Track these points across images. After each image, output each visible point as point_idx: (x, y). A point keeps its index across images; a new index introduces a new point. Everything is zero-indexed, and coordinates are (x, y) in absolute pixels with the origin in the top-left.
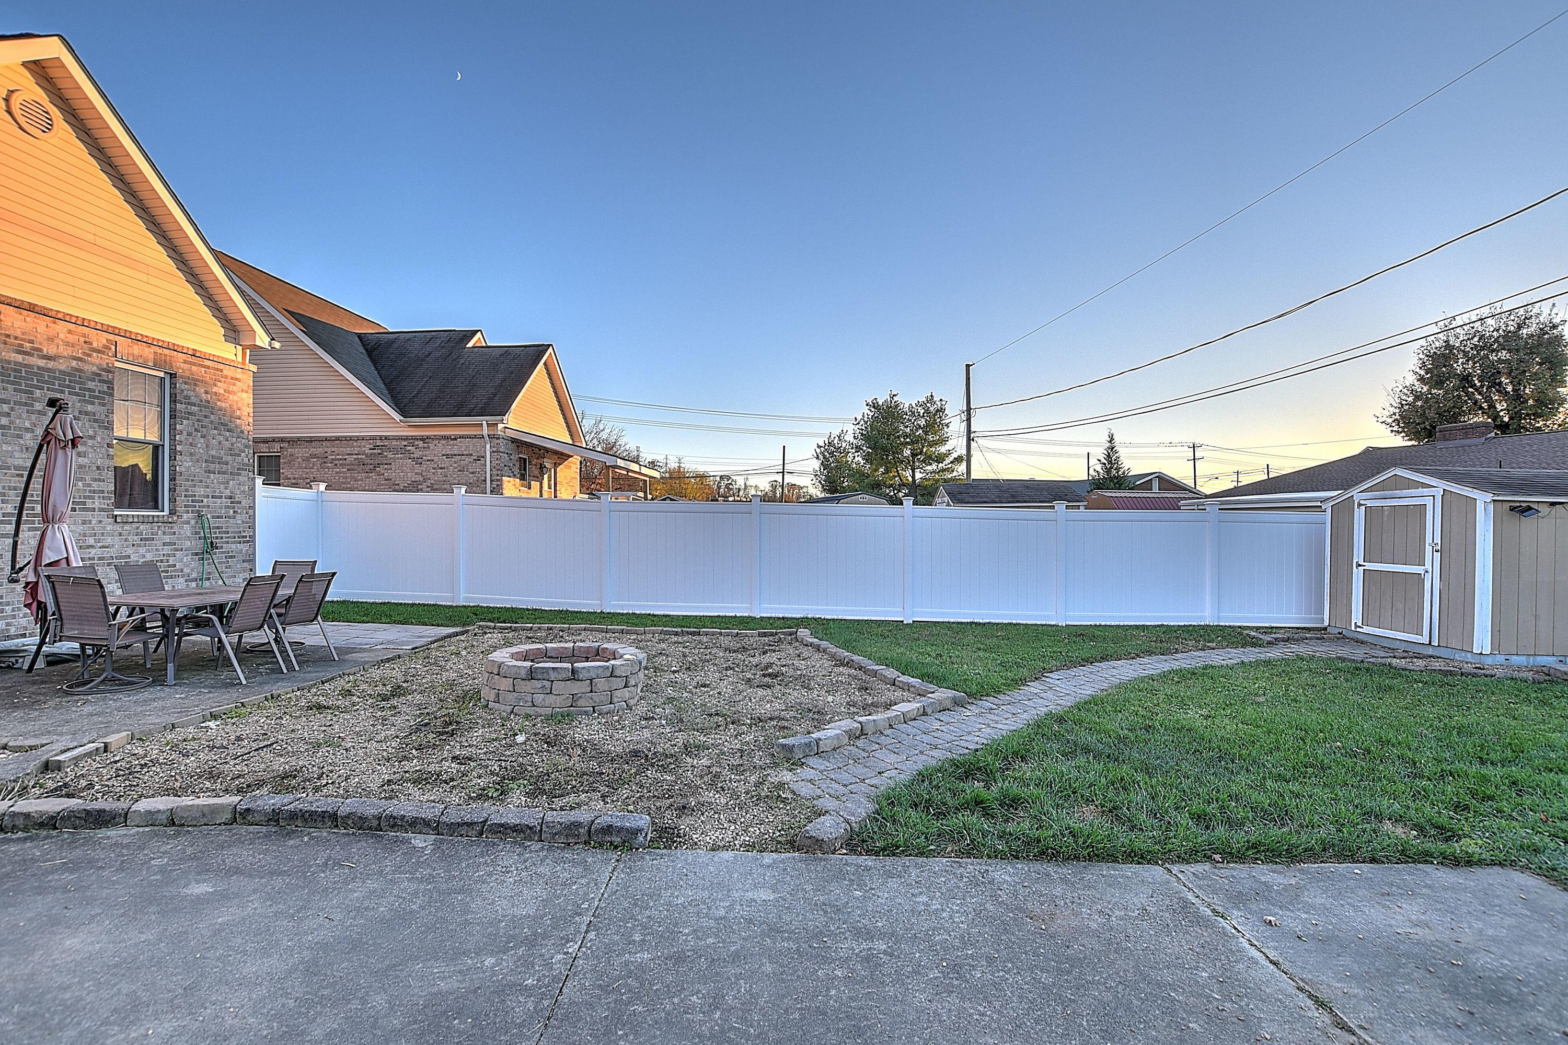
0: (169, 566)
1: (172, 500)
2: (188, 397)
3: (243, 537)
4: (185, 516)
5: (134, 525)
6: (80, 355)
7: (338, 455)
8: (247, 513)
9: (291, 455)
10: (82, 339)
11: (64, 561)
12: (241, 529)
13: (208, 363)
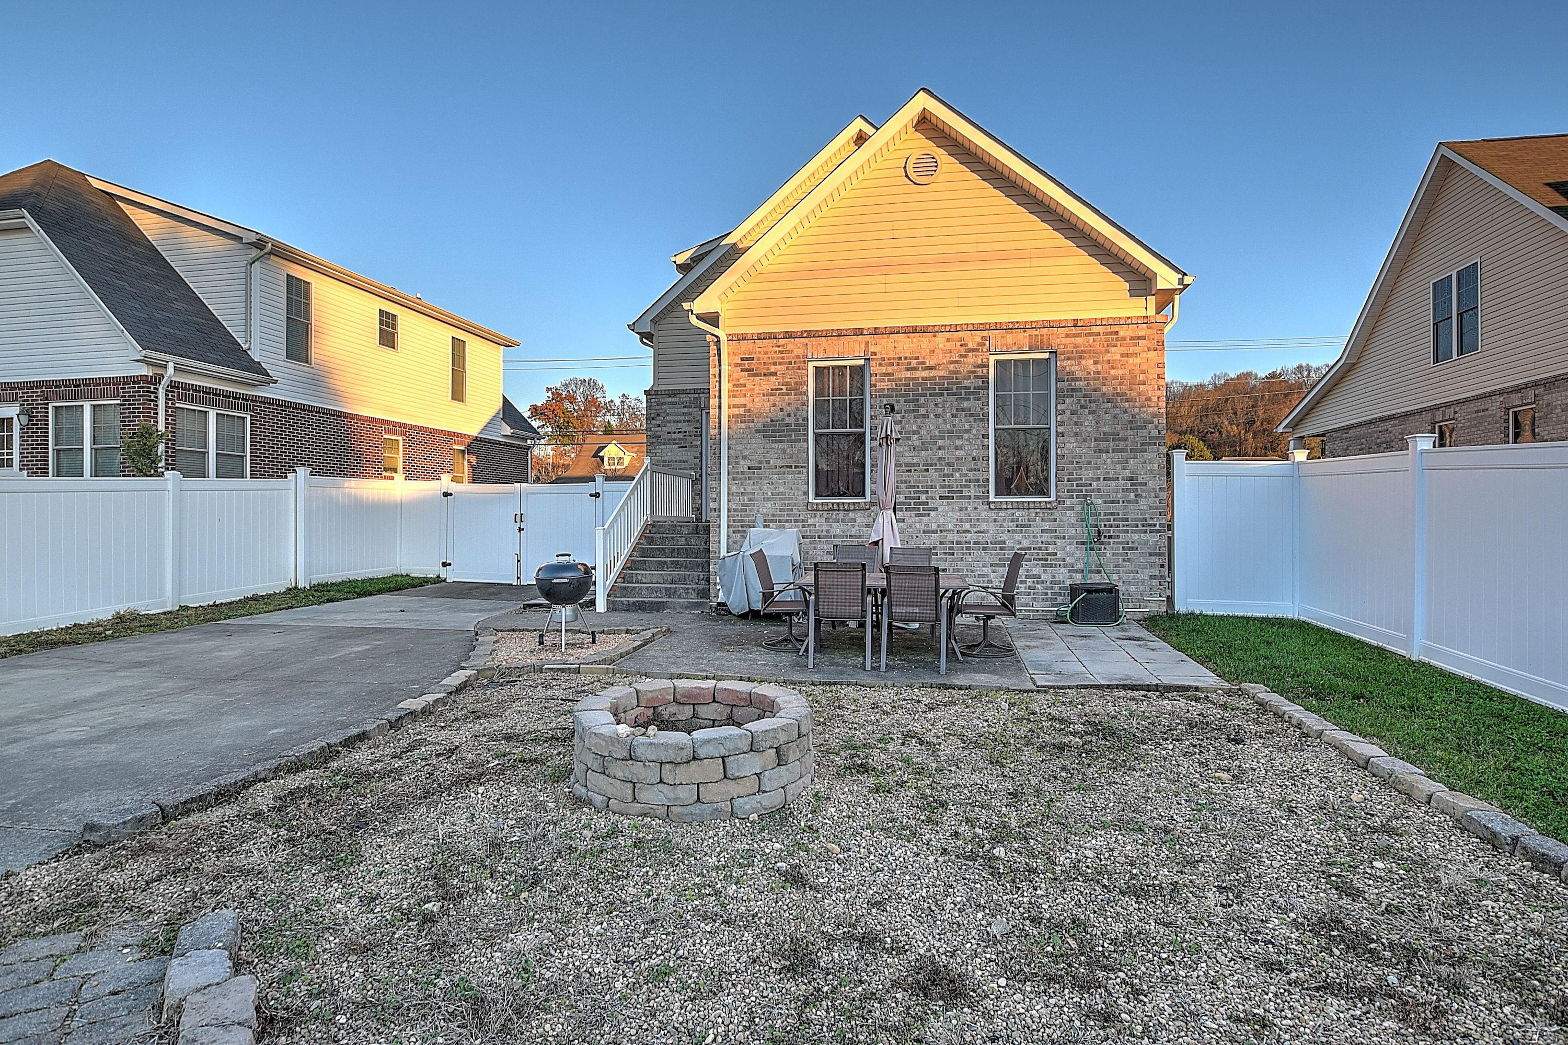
0: (1048, 554)
1: (1059, 485)
3: (1150, 525)
4: (1068, 502)
5: (1010, 512)
6: (957, 359)
8: (1156, 497)
9: (1548, 405)
10: (960, 343)
12: (1147, 516)
13: (1095, 329)
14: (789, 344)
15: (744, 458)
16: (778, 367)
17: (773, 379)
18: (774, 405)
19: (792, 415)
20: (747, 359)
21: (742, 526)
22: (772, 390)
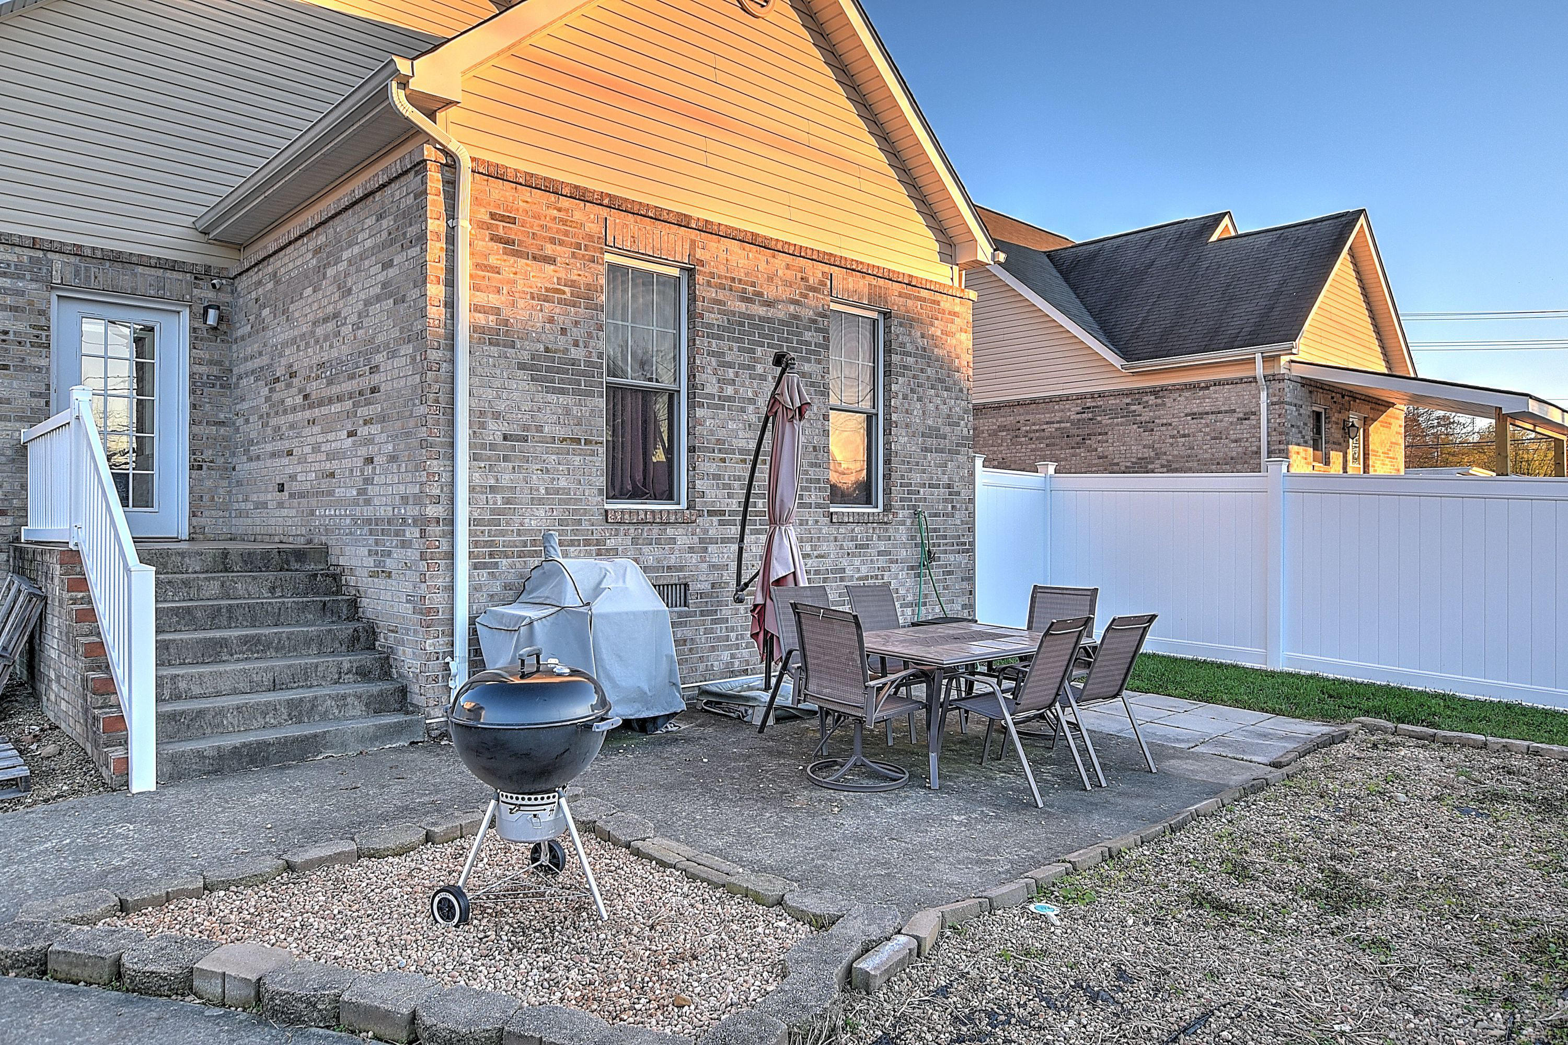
1: (887, 492)
2: (903, 345)
3: (962, 544)
4: (901, 514)
5: (850, 527)
6: (797, 297)
7: (1034, 424)
8: (966, 510)
10: (799, 275)
11: (791, 577)
12: (960, 533)
13: (924, 294)
14: (582, 214)
15: (497, 416)
16: (559, 248)
17: (550, 268)
18: (551, 320)
19: (581, 344)
20: (503, 219)
21: (491, 555)
22: (547, 290)
